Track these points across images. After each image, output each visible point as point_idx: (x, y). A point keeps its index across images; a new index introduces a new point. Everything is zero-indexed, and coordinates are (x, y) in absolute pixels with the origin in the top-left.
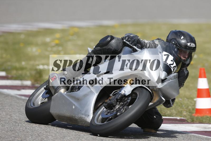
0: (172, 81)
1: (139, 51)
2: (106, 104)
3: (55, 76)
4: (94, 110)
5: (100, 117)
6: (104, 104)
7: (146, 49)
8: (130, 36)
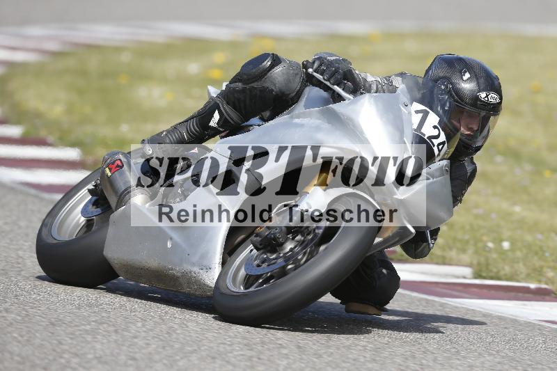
0: (435, 182)
1: (350, 99)
2: (259, 239)
3: (120, 160)
4: (224, 254)
5: (242, 273)
6: (253, 238)
7: (367, 95)
8: (326, 59)
